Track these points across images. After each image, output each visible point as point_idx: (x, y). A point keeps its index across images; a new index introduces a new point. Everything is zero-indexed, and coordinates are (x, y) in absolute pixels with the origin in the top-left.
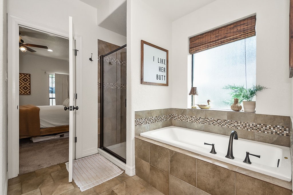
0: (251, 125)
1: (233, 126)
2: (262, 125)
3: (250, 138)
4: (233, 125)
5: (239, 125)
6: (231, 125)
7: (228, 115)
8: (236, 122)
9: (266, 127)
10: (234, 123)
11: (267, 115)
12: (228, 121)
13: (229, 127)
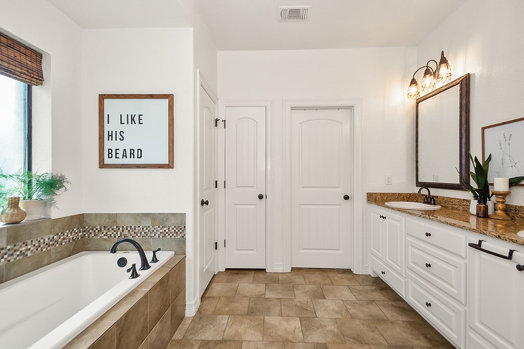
0: (47, 239)
1: (18, 255)
2: (60, 234)
3: (46, 262)
4: (18, 253)
5: (29, 247)
6: (14, 254)
7: (7, 236)
8: (24, 243)
9: (64, 235)
10: (21, 247)
11: (65, 218)
12: (9, 247)
13: (9, 261)
